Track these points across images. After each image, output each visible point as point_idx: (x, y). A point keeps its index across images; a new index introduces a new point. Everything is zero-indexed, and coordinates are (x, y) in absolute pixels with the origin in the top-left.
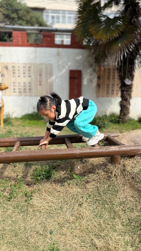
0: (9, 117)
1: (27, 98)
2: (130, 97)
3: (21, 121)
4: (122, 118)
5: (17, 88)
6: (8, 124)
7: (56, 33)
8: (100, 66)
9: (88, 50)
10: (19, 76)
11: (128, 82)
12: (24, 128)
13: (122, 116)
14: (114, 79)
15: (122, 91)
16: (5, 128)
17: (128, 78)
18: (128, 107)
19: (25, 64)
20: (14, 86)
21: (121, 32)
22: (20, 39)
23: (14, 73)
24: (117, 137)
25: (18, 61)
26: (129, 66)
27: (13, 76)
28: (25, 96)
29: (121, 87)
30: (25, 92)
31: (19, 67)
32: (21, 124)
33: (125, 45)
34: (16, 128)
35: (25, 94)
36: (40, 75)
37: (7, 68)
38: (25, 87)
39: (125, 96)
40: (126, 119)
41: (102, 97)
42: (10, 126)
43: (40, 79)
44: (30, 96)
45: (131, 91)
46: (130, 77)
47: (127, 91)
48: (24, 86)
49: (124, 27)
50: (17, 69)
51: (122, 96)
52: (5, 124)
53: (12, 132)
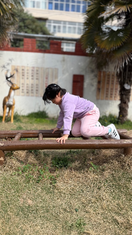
0: (17, 114)
1: (34, 98)
2: (129, 101)
3: (28, 118)
4: (121, 120)
5: (25, 88)
6: (17, 121)
7: (63, 41)
8: (100, 72)
9: (91, 58)
10: (28, 78)
11: (127, 87)
12: (32, 124)
13: (121, 117)
14: (113, 84)
15: (121, 95)
16: (15, 124)
17: (127, 83)
18: (127, 109)
19: (33, 67)
20: (23, 87)
21: (123, 42)
22: (30, 45)
23: (23, 75)
24: (125, 133)
25: (28, 65)
26: (128, 73)
27: (23, 78)
28: (32, 96)
29: (121, 91)
30: (32, 93)
31: (28, 70)
32: (29, 121)
33: (126, 55)
34: (24, 125)
35: (33, 94)
36: (47, 78)
37: (17, 71)
38: (33, 89)
39: (125, 99)
40: (124, 120)
41: (102, 99)
42: (19, 123)
43: (46, 81)
44: (37, 96)
45: (130, 95)
46: (129, 83)
47: (126, 95)
48: (32, 87)
49: (126, 38)
50: (26, 71)
51: (122, 100)
52: (15, 120)
53: (22, 128)
